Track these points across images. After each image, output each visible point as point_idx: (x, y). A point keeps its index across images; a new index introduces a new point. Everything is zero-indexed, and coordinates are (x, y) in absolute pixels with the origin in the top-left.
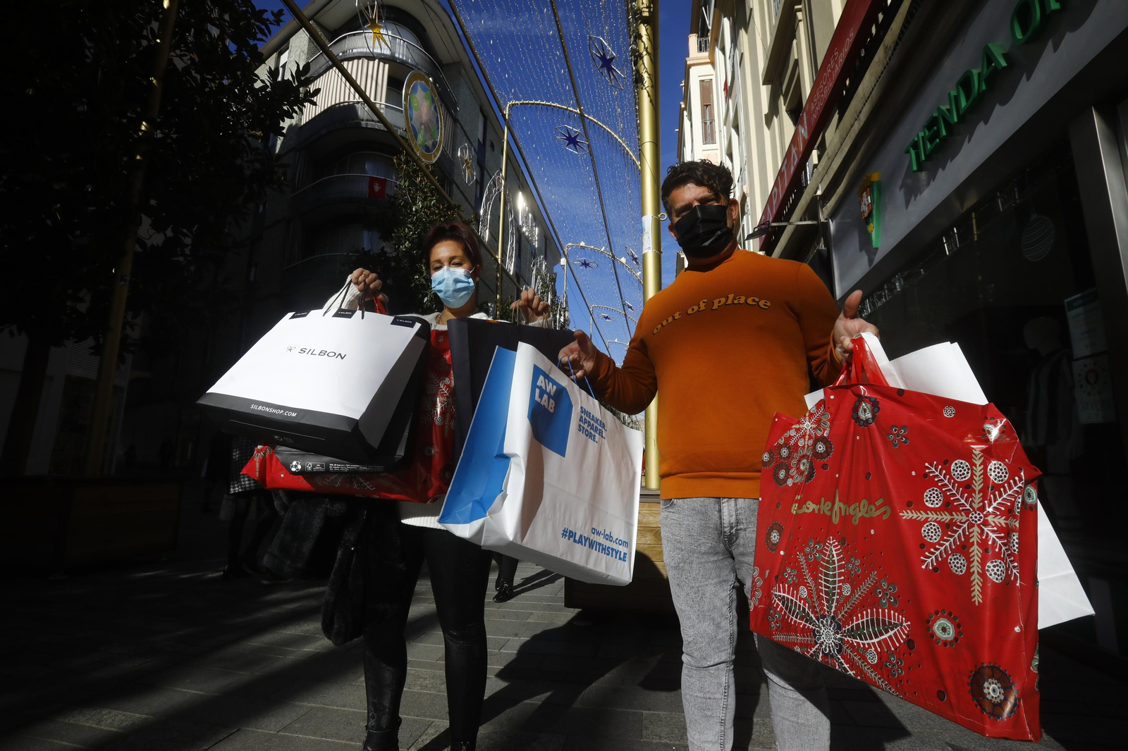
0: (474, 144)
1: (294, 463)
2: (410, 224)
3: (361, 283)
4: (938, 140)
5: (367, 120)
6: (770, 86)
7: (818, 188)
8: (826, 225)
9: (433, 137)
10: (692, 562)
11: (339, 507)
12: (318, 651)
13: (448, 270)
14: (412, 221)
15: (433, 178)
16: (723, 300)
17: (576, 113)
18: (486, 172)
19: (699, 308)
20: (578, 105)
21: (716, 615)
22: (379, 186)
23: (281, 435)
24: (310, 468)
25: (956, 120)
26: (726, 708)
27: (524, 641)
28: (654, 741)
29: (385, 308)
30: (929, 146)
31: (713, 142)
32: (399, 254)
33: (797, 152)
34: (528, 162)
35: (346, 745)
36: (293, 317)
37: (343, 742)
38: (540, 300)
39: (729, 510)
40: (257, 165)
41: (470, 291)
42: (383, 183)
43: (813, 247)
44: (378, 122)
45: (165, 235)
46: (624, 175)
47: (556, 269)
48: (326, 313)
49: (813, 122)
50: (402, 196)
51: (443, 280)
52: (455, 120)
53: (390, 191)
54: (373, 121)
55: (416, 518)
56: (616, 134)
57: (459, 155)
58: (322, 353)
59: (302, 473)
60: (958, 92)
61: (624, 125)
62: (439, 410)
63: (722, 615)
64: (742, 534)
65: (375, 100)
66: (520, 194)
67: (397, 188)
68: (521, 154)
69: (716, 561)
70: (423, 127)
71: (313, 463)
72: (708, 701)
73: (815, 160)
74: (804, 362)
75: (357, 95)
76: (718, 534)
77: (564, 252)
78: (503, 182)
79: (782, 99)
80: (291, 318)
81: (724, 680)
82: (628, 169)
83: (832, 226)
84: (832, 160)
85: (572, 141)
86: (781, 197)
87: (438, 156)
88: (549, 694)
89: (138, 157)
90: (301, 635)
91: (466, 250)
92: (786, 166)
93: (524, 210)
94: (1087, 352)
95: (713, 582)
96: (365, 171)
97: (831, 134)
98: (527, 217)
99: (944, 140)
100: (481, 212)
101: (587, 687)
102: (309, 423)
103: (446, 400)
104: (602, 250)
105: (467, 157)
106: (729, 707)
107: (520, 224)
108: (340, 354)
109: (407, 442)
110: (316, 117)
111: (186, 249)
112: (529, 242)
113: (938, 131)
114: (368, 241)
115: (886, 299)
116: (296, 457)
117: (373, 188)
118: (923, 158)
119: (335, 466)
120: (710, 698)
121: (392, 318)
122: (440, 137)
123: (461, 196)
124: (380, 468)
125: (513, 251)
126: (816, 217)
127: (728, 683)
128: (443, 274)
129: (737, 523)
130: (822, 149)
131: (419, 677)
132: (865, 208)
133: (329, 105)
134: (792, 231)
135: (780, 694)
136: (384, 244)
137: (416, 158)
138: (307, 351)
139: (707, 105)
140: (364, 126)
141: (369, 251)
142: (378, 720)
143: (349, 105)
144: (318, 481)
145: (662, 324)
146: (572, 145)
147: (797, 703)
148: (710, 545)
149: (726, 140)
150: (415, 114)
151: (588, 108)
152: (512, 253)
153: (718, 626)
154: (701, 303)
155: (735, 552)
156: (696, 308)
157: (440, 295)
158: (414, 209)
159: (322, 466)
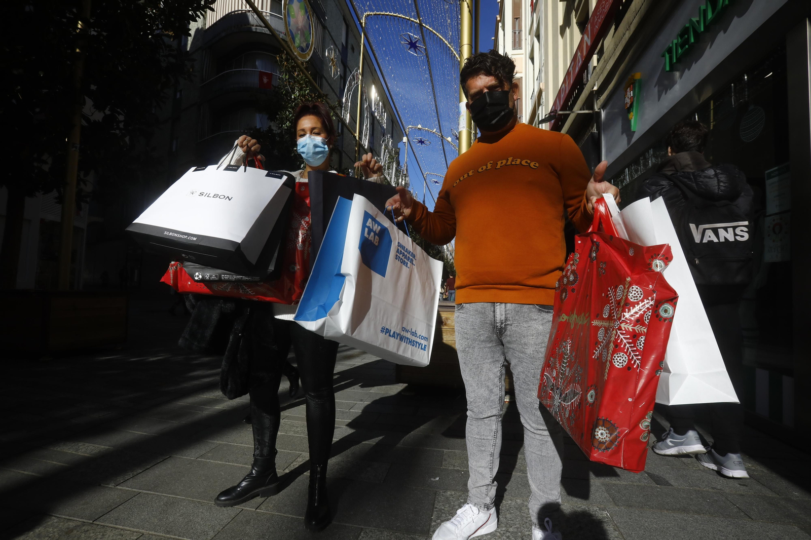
0: (339, 47)
1: (197, 274)
2: (290, 108)
3: (245, 146)
4: (687, 46)
5: (257, 26)
6: (565, 2)
7: (595, 85)
8: (599, 114)
9: (307, 40)
10: (474, 348)
11: (229, 306)
12: (225, 408)
13: (310, 137)
14: (292, 106)
15: (306, 72)
16: (504, 161)
17: (417, 23)
18: (348, 70)
19: (487, 167)
20: (418, 16)
21: (490, 384)
22: (267, 79)
23: (187, 254)
24: (208, 278)
25: (702, 29)
26: (495, 446)
27: (367, 404)
28: (450, 468)
29: (262, 165)
30: (680, 51)
31: (520, 48)
32: (282, 131)
33: (582, 56)
34: (380, 61)
35: (242, 467)
36: (195, 170)
37: (240, 465)
38: (376, 162)
39: (500, 311)
40: (172, 60)
41: (325, 155)
42: (270, 76)
43: (588, 131)
44: (265, 27)
45: (105, 113)
46: (452, 74)
47: (400, 145)
48: (218, 167)
49: (595, 31)
50: (284, 87)
51: (306, 144)
52: (324, 27)
53: (275, 83)
54: (261, 26)
55: (285, 315)
56: (446, 39)
57: (327, 55)
58: (216, 196)
59: (203, 281)
60: (707, 6)
61: (452, 33)
62: (300, 240)
63: (494, 384)
64: (509, 328)
65: (262, 9)
66: (373, 86)
67: (280, 80)
68: (374, 55)
69: (491, 347)
70: (299, 32)
71: (210, 274)
72: (483, 441)
73: (595, 64)
74: (561, 208)
75: (248, 6)
76: (493, 327)
77: (406, 132)
78: (360, 77)
79: (574, 13)
80: (194, 171)
81: (494, 427)
82: (455, 69)
83: (603, 114)
84: (606, 62)
85: (413, 45)
86: (567, 92)
87: (311, 55)
88: (381, 438)
89: (78, 50)
90: (213, 399)
91: (323, 123)
92: (573, 67)
93: (376, 99)
94: (776, 210)
95: (489, 361)
96: (255, 67)
97: (608, 42)
98: (378, 105)
99: (692, 46)
100: (344, 100)
101: (408, 434)
102: (205, 245)
103: (305, 232)
104: (434, 131)
105: (332, 56)
106: (497, 445)
107: (373, 110)
108: (228, 197)
109: (276, 260)
110: (217, 22)
111: (120, 124)
112: (380, 124)
113: (688, 39)
114: (260, 121)
115: (641, 172)
116: (198, 269)
117: (263, 80)
118: (675, 61)
119: (226, 277)
120: (484, 439)
121: (266, 172)
122: (312, 40)
123: (329, 87)
124: (257, 279)
125: (367, 131)
126: (592, 108)
127: (497, 429)
128: (306, 141)
129: (506, 320)
130: (601, 53)
131: (293, 426)
132: (628, 101)
133: (227, 13)
134: (574, 118)
135: (531, 437)
136: (272, 124)
137: (294, 57)
138: (204, 194)
139: (517, 18)
140: (254, 30)
141: (260, 128)
142: (261, 451)
143: (242, 13)
144: (215, 287)
145: (460, 179)
146: (412, 49)
147: (541, 442)
148: (487, 335)
149: (530, 46)
150: (292, 21)
151: (425, 19)
152: (367, 132)
153: (491, 391)
154: (488, 164)
155: (504, 341)
156: (484, 167)
157: (303, 155)
158: (293, 97)
159: (216, 276)
